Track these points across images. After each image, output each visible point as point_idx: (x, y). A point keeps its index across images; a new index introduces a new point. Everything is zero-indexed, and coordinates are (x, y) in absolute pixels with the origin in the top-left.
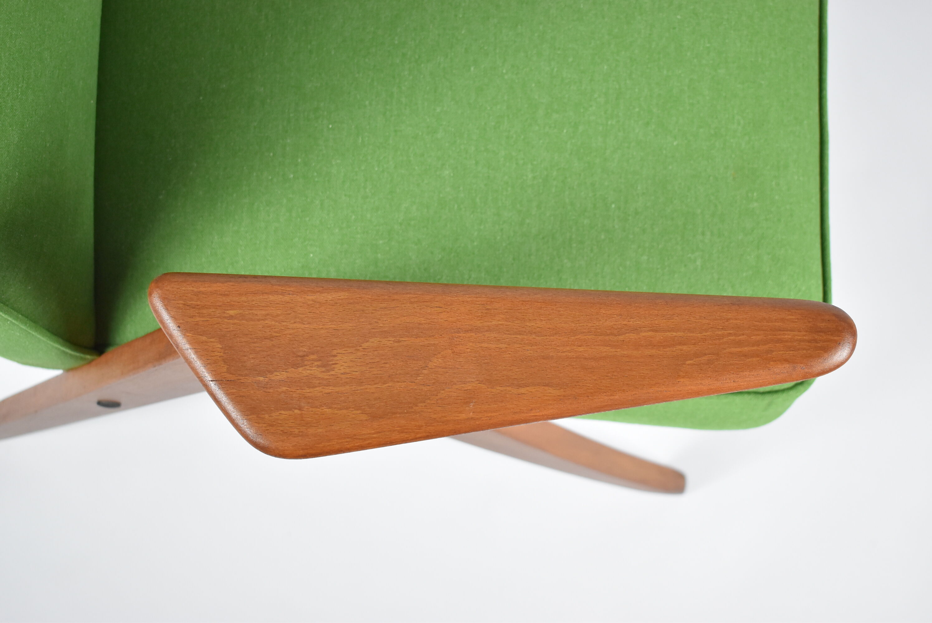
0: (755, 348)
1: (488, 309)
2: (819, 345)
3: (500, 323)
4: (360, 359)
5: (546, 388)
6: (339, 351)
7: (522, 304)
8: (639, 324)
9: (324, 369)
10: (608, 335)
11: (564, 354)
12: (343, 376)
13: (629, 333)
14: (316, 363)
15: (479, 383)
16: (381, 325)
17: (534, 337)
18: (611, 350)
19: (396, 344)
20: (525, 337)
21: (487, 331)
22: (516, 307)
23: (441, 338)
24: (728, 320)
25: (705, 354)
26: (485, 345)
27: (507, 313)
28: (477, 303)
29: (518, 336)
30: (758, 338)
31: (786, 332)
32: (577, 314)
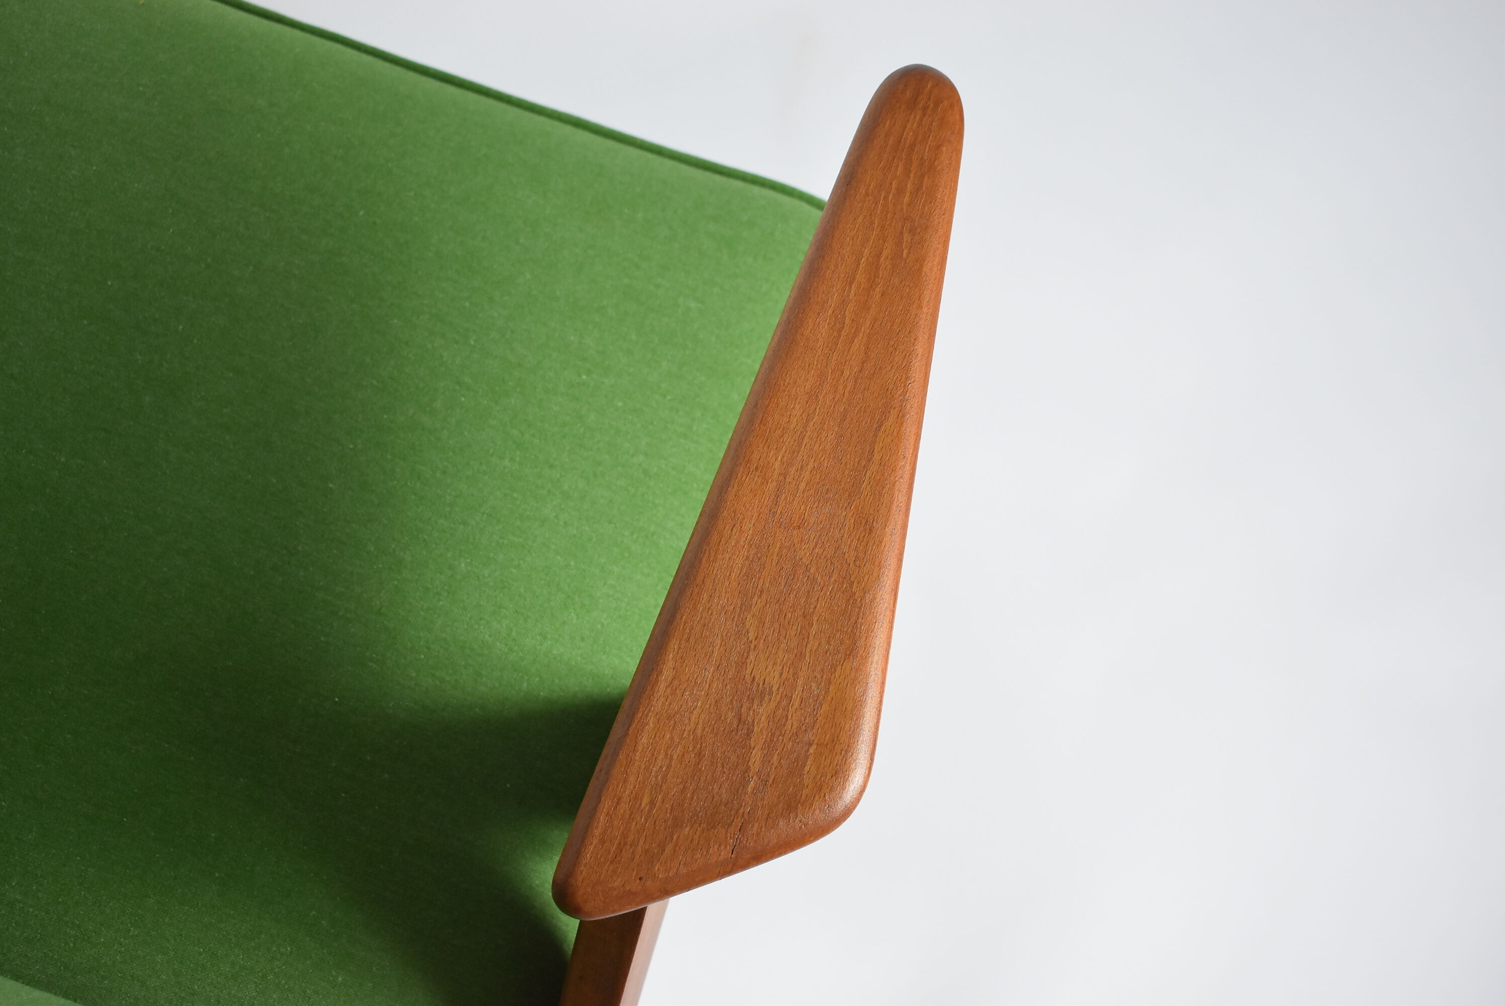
0: (912, 175)
1: (757, 468)
2: (932, 106)
3: (779, 458)
4: (769, 647)
5: (883, 429)
6: (748, 671)
7: (764, 424)
8: (837, 296)
9: (767, 698)
10: (840, 336)
11: (847, 394)
12: (784, 676)
13: (845, 311)
14: (755, 707)
15: (850, 508)
16: (732, 607)
17: (812, 423)
18: (860, 338)
19: (764, 596)
20: (809, 433)
21: (785, 478)
22: (766, 433)
23: (774, 537)
24: (867, 194)
25: (902, 233)
26: (802, 486)
27: (769, 446)
28: (744, 478)
29: (805, 442)
30: (900, 168)
31: (904, 136)
32: (800, 363)
